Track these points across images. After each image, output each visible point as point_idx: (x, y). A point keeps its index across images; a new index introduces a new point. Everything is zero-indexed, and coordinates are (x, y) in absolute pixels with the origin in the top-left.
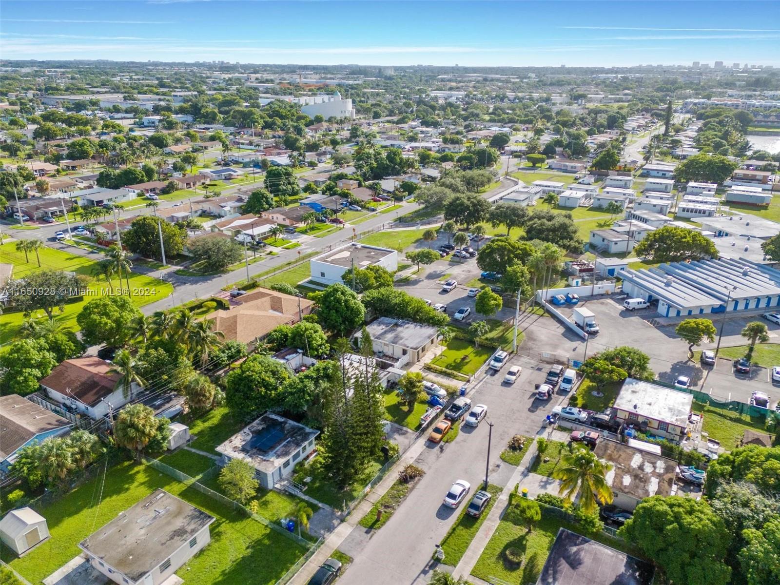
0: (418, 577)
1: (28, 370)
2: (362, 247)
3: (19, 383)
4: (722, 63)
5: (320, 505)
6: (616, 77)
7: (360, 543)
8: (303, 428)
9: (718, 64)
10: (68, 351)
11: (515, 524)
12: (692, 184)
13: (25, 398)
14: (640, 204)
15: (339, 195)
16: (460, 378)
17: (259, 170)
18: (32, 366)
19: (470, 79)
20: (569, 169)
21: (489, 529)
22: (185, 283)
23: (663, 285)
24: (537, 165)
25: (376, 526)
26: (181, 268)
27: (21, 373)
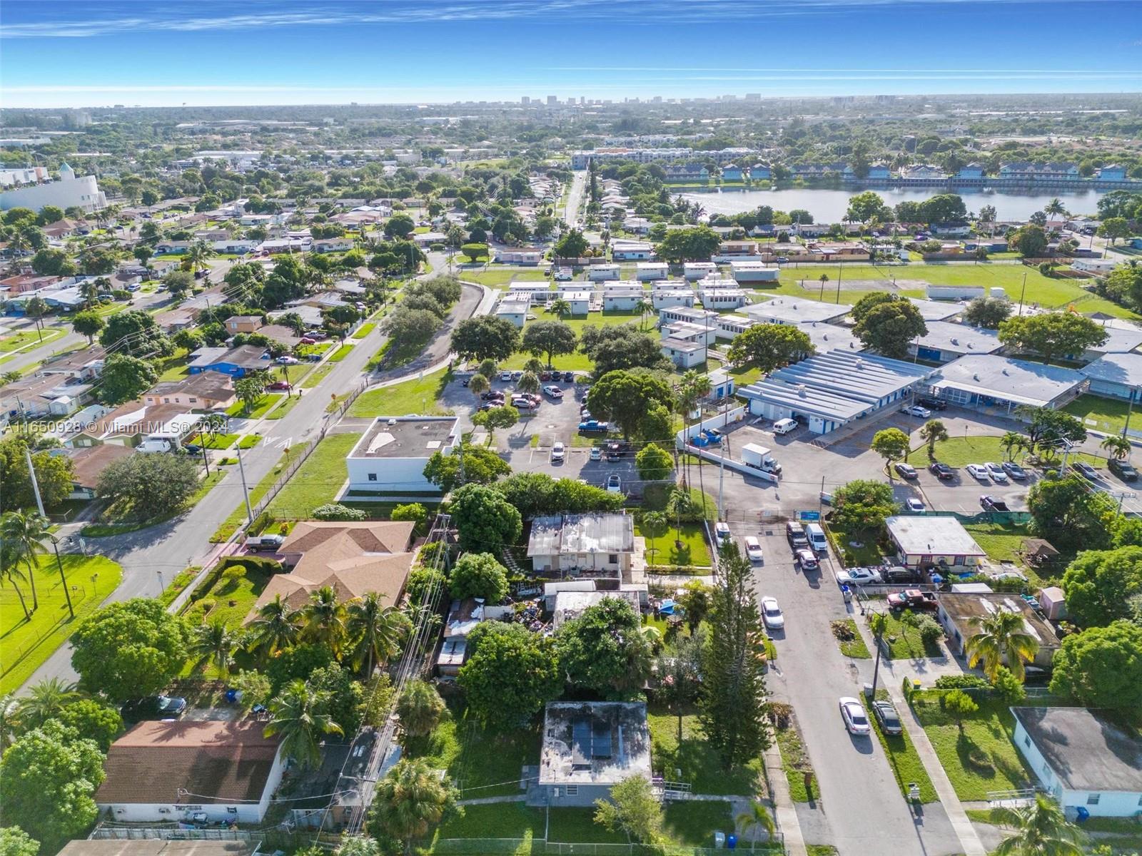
0: (918, 832)
1: (70, 787)
2: (398, 421)
3: (64, 817)
4: (555, 98)
5: (725, 799)
6: (447, 122)
7: (820, 824)
8: (619, 708)
9: (552, 99)
10: (112, 725)
11: (941, 725)
12: (688, 265)
13: (90, 839)
14: (661, 299)
15: (249, 343)
16: (700, 572)
17: (24, 320)
18: (72, 777)
19: (235, 128)
20: (525, 260)
21: (924, 743)
22: (129, 550)
23: (797, 397)
24: (478, 259)
25: (814, 794)
26: (86, 523)
27: (60, 797)
